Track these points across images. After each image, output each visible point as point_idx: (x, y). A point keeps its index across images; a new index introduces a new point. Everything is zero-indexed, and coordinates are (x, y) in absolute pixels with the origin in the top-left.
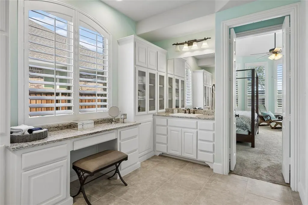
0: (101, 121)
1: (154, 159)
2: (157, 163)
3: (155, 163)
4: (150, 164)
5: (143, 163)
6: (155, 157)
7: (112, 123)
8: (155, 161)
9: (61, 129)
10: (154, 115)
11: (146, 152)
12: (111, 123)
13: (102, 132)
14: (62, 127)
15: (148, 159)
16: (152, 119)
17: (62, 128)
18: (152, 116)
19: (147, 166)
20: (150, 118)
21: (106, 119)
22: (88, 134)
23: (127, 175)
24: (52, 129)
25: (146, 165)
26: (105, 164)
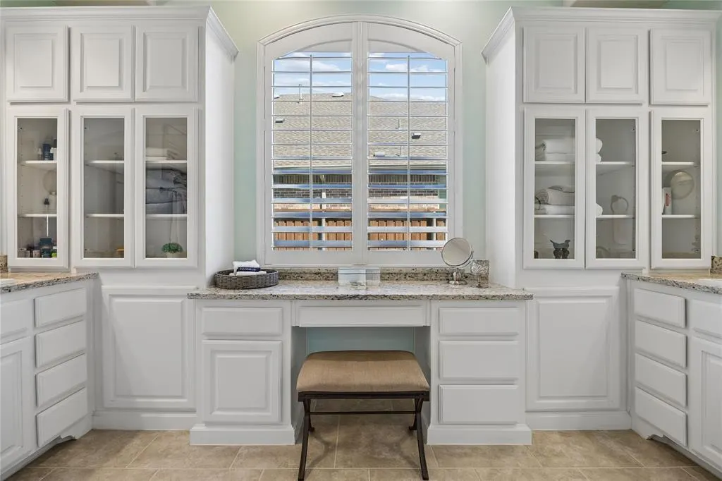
0: (425, 275)
1: (612, 444)
2: (612, 465)
3: (604, 462)
4: (577, 456)
5: (557, 437)
6: (627, 436)
7: (451, 282)
8: (611, 454)
9: (326, 279)
10: (624, 276)
11: (581, 403)
12: (448, 283)
13: (371, 298)
14: (328, 275)
15: (588, 434)
16: (617, 288)
17: (328, 277)
18: (616, 277)
19: (559, 455)
20: (611, 285)
21: (440, 271)
22: (328, 296)
23: (459, 447)
24: (308, 275)
25: (559, 448)
26: (337, 386)
